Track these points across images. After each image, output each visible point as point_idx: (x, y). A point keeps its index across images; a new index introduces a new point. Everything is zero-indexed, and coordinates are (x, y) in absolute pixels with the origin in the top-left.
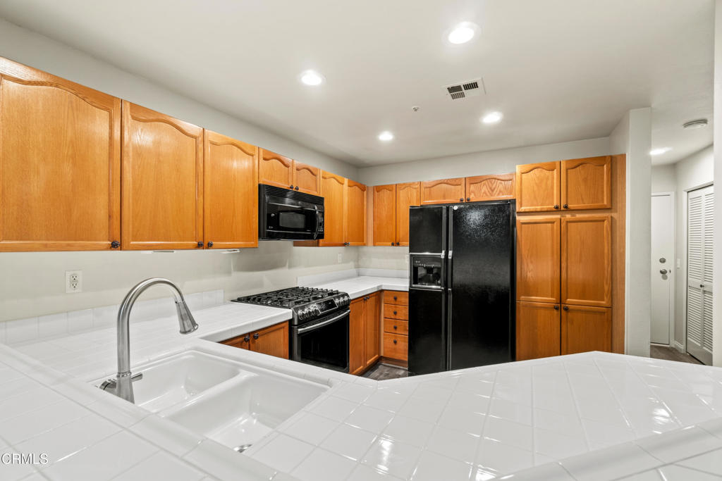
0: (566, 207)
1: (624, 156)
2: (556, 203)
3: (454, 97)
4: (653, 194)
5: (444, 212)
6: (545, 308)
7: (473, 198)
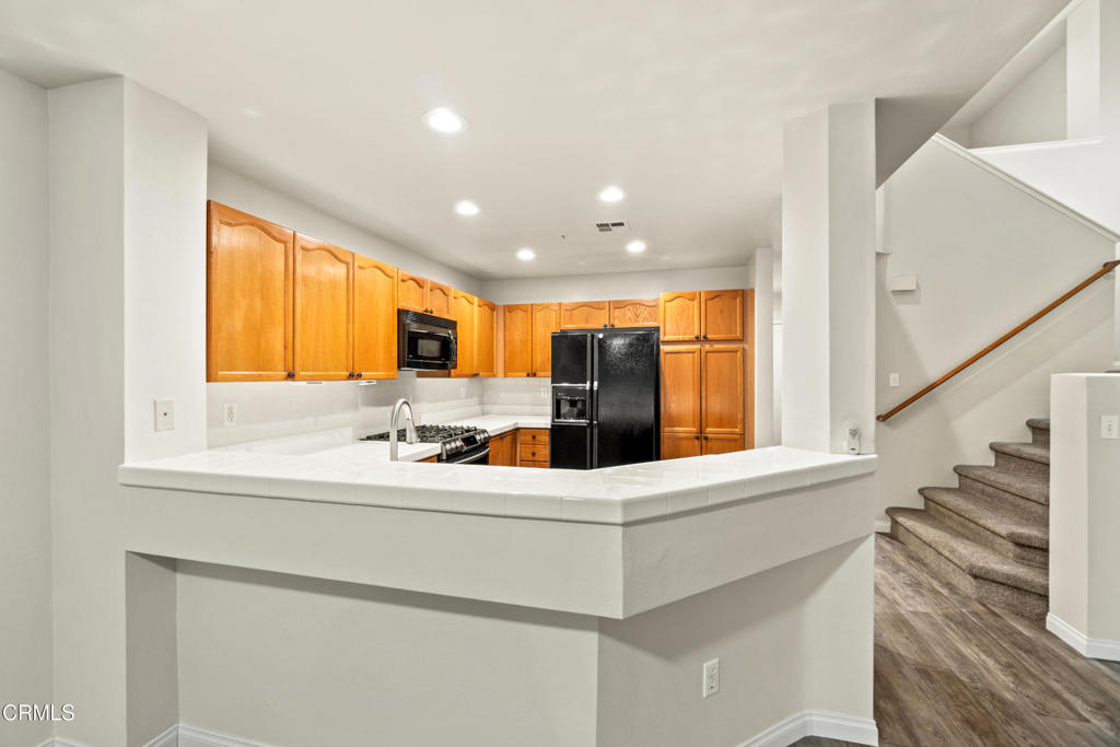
0: (705, 337)
1: (753, 291)
2: (696, 333)
3: (601, 230)
4: (775, 322)
5: (589, 340)
6: (687, 438)
7: (618, 325)
